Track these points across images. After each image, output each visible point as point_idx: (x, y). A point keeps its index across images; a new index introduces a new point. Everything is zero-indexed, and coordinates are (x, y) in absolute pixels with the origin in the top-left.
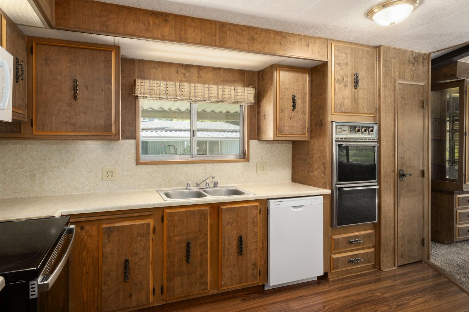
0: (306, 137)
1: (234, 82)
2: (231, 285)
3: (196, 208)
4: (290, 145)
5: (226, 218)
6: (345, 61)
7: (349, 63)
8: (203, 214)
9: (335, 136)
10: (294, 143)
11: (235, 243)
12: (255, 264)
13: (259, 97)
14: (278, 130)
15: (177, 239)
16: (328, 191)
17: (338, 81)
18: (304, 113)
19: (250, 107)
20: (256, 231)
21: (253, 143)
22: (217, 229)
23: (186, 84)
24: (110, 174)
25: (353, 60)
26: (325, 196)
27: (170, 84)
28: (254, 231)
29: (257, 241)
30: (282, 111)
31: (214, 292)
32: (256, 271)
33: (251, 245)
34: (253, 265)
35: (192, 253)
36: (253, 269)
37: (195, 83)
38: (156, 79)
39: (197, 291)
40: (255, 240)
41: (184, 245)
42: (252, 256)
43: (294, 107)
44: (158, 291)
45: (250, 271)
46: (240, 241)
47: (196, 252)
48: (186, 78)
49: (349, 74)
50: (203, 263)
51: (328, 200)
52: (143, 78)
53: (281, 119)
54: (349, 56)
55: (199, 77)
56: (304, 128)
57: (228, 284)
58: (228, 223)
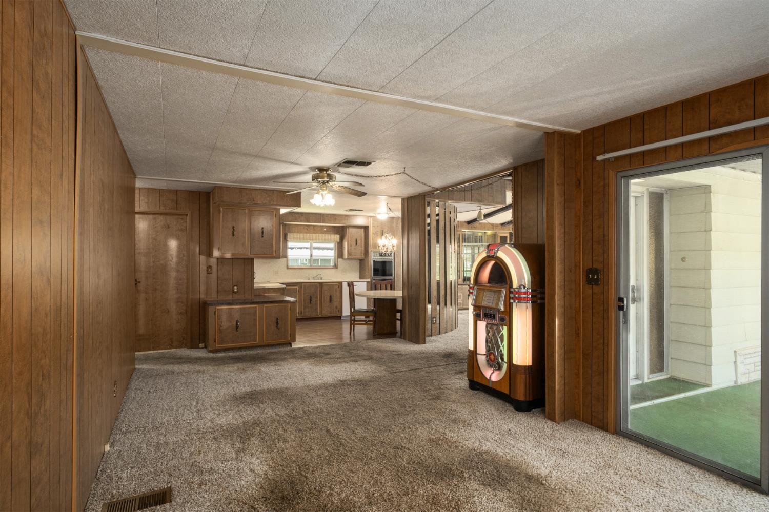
0: (363, 257)
1: (330, 231)
2: (327, 314)
3: (314, 284)
4: (359, 261)
5: (325, 288)
6: (377, 225)
7: (379, 226)
8: (316, 286)
9: (372, 257)
10: (360, 259)
11: (328, 298)
12: (337, 307)
13: (342, 239)
14: (349, 254)
15: (307, 294)
16: (369, 280)
17: (374, 234)
18: (361, 247)
19: (338, 243)
21: (340, 260)
22: (321, 292)
23: (308, 234)
24: (276, 273)
25: (381, 225)
26: (367, 282)
27: (301, 234)
28: (336, 294)
30: (351, 246)
31: (320, 316)
32: (337, 310)
33: (335, 299)
35: (312, 300)
37: (312, 233)
38: (295, 232)
39: (314, 315)
40: (337, 298)
41: (309, 297)
42: (336, 304)
43: (356, 244)
44: (300, 313)
45: (335, 310)
46: (331, 297)
47: (314, 300)
48: (308, 231)
49: (379, 231)
50: (316, 304)
51: (369, 284)
52: (290, 232)
53: (350, 249)
54: (379, 223)
55: (314, 230)
56: (362, 253)
57: (326, 312)
58: (326, 290)
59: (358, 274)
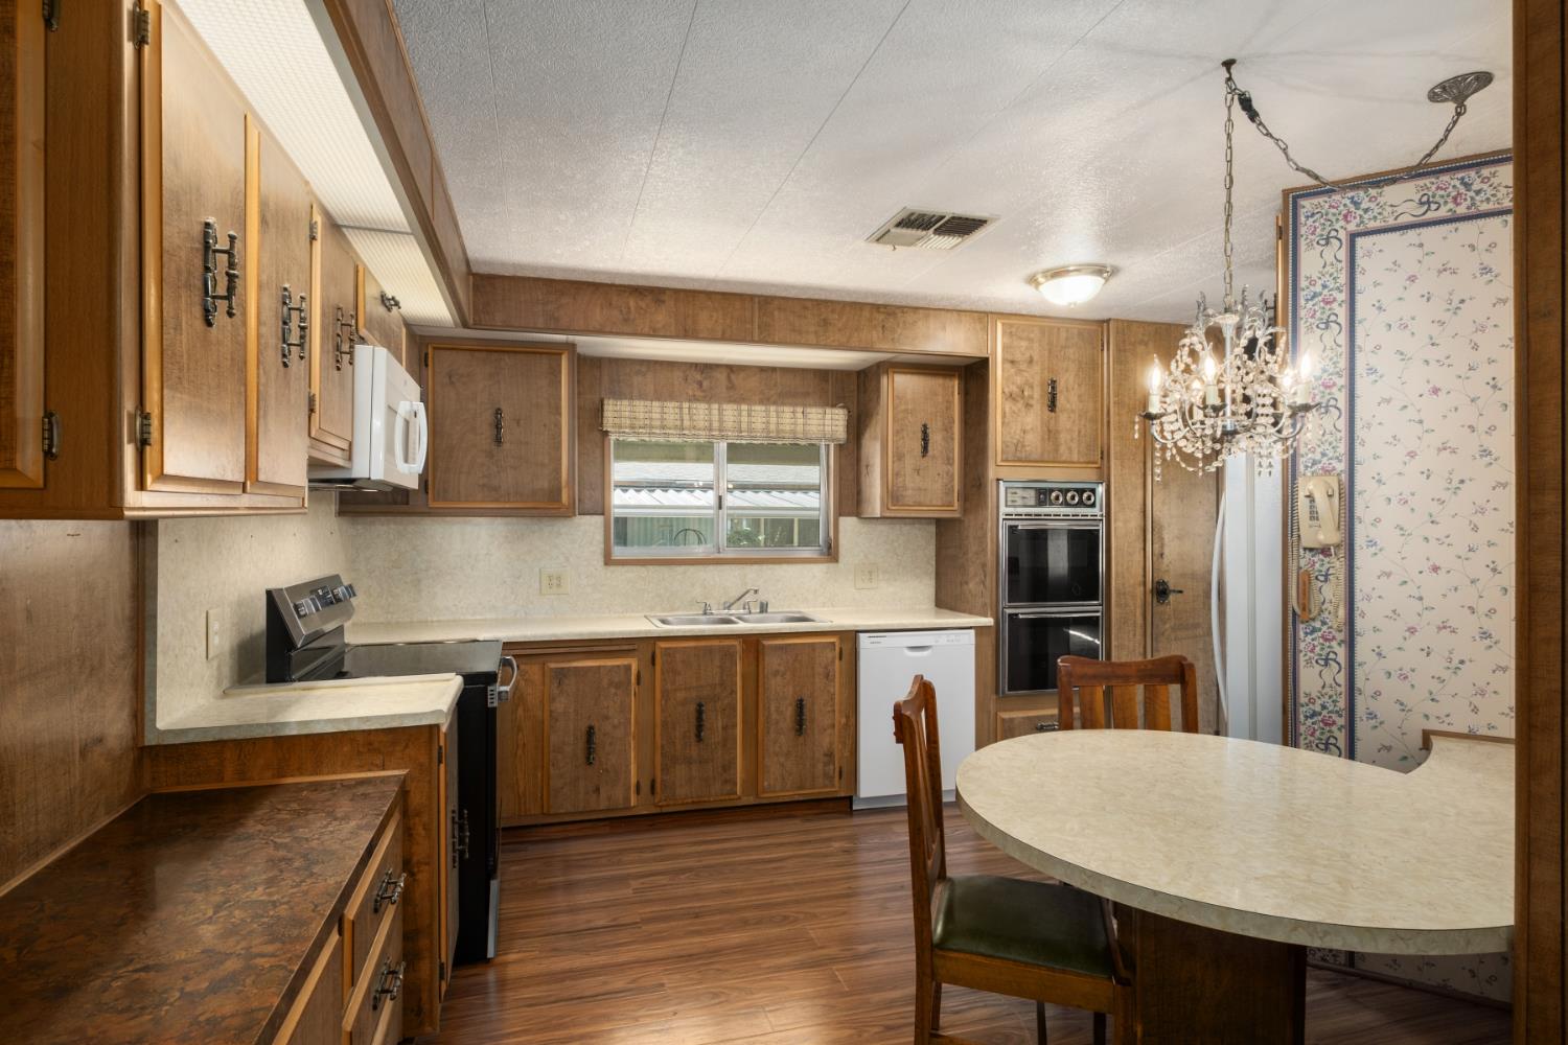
0: (954, 511)
1: (806, 394)
2: (782, 791)
3: (716, 643)
4: (933, 529)
5: (772, 662)
6: (1028, 355)
7: (1035, 358)
8: (728, 654)
9: (1003, 510)
10: (939, 522)
11: (789, 712)
12: (830, 755)
13: (858, 426)
14: (893, 496)
15: (680, 695)
16: (989, 621)
17: (1011, 397)
18: (949, 461)
19: (840, 447)
20: (832, 690)
21: (848, 524)
22: (755, 682)
23: (702, 406)
24: (555, 581)
25: (1046, 353)
26: (980, 630)
27: (671, 406)
28: (828, 691)
29: (834, 711)
30: (899, 457)
31: (750, 800)
32: (831, 767)
33: (822, 716)
34: (825, 755)
35: (707, 724)
36: (825, 764)
37: (720, 401)
38: (642, 397)
39: (715, 796)
40: (829, 709)
41: (692, 708)
42: (824, 739)
43: (925, 449)
44: (646, 787)
45: (820, 766)
46: (800, 706)
47: (715, 722)
48: (704, 391)
49: (1036, 381)
50: (728, 742)
51: (989, 641)
52: (618, 395)
53: (897, 474)
54: (1036, 345)
55: (731, 387)
56: (949, 492)
57: (778, 784)
58: (776, 673)
59: (926, 588)
